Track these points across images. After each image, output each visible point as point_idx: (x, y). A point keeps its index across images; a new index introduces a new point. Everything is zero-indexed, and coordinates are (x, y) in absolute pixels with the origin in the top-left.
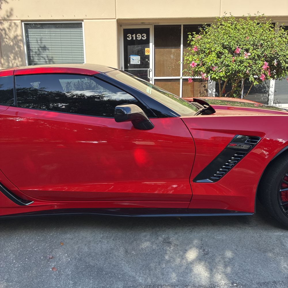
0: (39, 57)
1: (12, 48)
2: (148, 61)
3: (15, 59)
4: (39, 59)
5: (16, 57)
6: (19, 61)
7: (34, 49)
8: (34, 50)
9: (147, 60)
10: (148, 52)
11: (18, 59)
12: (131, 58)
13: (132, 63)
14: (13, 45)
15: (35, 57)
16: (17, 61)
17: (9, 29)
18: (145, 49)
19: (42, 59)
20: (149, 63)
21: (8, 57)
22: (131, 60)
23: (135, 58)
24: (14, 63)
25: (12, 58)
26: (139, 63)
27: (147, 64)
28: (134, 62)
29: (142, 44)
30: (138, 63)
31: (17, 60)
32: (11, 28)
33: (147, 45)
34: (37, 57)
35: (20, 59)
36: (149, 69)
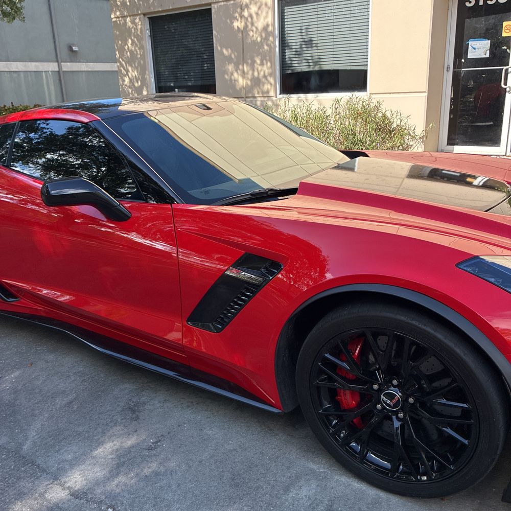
0: (300, 59)
1: (261, 45)
2: (508, 50)
3: (262, 64)
4: (300, 62)
5: (264, 62)
6: (268, 68)
7: (294, 44)
8: (294, 47)
9: (505, 48)
10: (508, 31)
11: (267, 63)
12: (469, 46)
13: (471, 55)
14: (261, 41)
15: (295, 59)
16: (265, 68)
17: (257, 14)
18: (502, 25)
19: (304, 61)
20: (509, 54)
21: (254, 62)
22: (470, 48)
23: (478, 44)
24: (261, 70)
25: (258, 62)
26: (488, 55)
27: (503, 57)
28: (476, 53)
29: (496, 14)
30: (484, 56)
31: (265, 66)
32: (260, 12)
33: (507, 14)
34: (297, 59)
35: (269, 64)
36: (505, 68)
